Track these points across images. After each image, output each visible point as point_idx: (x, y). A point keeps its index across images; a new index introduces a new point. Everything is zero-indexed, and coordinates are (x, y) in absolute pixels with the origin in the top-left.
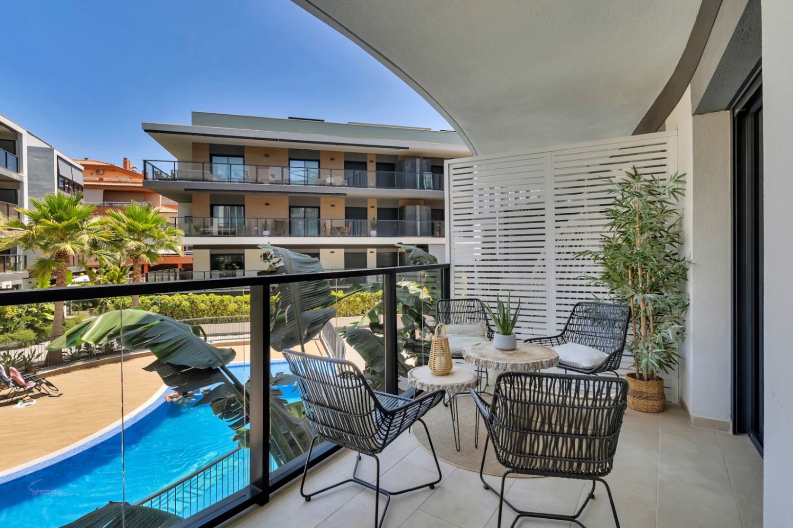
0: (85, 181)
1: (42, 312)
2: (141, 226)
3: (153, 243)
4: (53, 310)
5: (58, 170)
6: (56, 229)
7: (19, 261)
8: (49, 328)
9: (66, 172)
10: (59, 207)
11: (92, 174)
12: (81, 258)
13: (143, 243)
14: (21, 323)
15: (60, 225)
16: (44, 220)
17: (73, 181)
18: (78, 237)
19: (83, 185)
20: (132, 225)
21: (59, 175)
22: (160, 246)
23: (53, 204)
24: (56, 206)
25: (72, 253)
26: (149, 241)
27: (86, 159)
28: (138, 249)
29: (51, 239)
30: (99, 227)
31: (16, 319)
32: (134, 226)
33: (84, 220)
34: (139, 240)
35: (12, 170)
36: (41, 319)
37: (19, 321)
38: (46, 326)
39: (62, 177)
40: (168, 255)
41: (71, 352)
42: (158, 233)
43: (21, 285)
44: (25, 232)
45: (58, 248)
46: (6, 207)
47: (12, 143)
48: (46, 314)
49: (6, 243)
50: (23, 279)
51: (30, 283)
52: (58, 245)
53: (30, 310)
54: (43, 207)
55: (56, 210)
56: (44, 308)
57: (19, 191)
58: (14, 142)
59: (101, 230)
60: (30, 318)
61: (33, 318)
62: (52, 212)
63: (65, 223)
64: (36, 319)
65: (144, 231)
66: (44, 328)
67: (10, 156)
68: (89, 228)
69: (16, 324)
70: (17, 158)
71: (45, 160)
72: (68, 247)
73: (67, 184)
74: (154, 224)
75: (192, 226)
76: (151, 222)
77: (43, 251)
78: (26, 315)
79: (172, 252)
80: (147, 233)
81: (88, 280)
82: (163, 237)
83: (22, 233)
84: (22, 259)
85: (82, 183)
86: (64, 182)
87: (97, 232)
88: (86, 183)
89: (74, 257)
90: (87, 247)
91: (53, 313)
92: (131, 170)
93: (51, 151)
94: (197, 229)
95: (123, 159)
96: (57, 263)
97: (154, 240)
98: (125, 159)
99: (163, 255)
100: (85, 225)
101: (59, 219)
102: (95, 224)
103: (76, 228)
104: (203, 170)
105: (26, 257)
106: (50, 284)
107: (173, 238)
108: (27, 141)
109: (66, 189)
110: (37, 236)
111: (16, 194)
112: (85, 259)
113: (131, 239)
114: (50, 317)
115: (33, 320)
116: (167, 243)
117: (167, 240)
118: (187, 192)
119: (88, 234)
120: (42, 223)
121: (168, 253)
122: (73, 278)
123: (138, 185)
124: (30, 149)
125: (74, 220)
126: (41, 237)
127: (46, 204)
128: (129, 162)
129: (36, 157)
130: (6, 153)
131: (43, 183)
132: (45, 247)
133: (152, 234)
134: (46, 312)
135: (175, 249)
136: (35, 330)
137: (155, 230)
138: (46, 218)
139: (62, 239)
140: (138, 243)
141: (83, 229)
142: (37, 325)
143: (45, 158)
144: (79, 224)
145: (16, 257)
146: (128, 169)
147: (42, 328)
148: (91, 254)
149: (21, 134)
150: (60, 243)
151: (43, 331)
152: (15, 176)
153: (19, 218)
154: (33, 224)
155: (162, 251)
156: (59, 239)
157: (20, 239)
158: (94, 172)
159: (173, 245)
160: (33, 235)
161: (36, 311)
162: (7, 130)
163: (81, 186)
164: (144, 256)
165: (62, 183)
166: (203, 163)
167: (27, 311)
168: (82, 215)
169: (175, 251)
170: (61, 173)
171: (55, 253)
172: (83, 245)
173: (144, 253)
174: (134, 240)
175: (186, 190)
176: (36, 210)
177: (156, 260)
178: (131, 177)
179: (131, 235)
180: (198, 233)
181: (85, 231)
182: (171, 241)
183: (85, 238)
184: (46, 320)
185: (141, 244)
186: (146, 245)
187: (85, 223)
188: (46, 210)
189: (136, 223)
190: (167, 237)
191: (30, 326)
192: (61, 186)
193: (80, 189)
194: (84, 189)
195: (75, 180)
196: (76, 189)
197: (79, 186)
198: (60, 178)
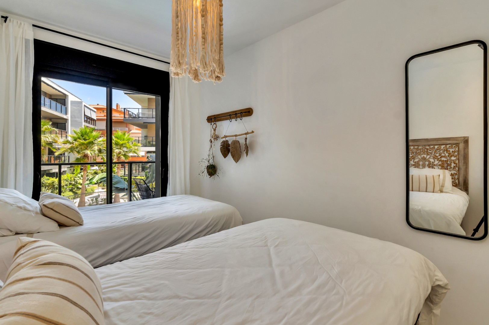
0: (97, 117)
1: (77, 184)
2: (121, 142)
3: (127, 150)
4: (81, 182)
5: (84, 112)
6: (83, 144)
7: (66, 159)
8: (79, 192)
9: (88, 113)
10: (85, 134)
11: (100, 112)
12: (94, 158)
13: (123, 150)
14: (67, 189)
15: (85, 142)
16: (79, 140)
17: (91, 118)
18: (93, 147)
19: (96, 119)
20: (117, 142)
21: (85, 115)
22: (130, 152)
23: (83, 132)
24: (84, 133)
25: (90, 155)
26: (125, 149)
27: (98, 104)
28: (120, 153)
29: (81, 148)
30: (102, 143)
31: (65, 186)
32: (118, 142)
33: (96, 140)
34: (120, 149)
35: (63, 114)
36: (76, 187)
37: (66, 188)
38: (78, 191)
39: (86, 116)
40: (135, 156)
41: (89, 202)
42: (129, 145)
43: (66, 171)
44: (71, 145)
45: (84, 153)
46: (61, 132)
47: (64, 100)
48: (78, 185)
49: (63, 150)
50: (67, 168)
51: (70, 170)
52: (84, 151)
53: (71, 182)
54: (78, 133)
55: (83, 135)
56: (77, 182)
57: (67, 124)
58: (65, 100)
59: (103, 144)
60: (71, 186)
61: (72, 186)
62: (82, 136)
63: (88, 141)
64: (74, 187)
65: (122, 144)
66: (77, 192)
67: (63, 107)
68: (98, 143)
69: (65, 189)
70: (66, 108)
71: (78, 107)
72: (88, 152)
73: (89, 119)
74: (127, 141)
75: (147, 141)
76: (126, 140)
77: (78, 154)
78: (69, 185)
79: (135, 155)
80: (124, 145)
81: (98, 169)
82: (131, 147)
83: (69, 146)
84: (67, 158)
85: (95, 118)
86: (87, 118)
87: (101, 145)
88: (97, 118)
89: (91, 157)
90: (97, 152)
91: (81, 185)
92: (120, 110)
93: (81, 103)
94: (149, 142)
95: (116, 104)
96: (84, 160)
97: (127, 149)
98: (117, 104)
99: (132, 156)
100: (96, 142)
101: (85, 139)
102: (100, 141)
103: (92, 143)
104: (152, 112)
105: (69, 157)
106: (80, 170)
107: (136, 148)
108: (71, 98)
109: (88, 122)
110: (76, 147)
111: (65, 126)
112: (96, 158)
113: (116, 148)
114: (80, 186)
115: (72, 188)
116: (134, 150)
117: (133, 149)
118: (145, 124)
119: (97, 146)
120: (78, 142)
121: (134, 155)
122: (90, 168)
123: (121, 118)
124: (72, 102)
125: (91, 140)
126: (77, 148)
127: (80, 132)
128: (119, 105)
129: (74, 106)
130: (61, 106)
131: (77, 119)
132: (78, 152)
133: (126, 146)
134: (78, 184)
135: (137, 153)
136: (73, 192)
137: (127, 143)
138: (79, 139)
139: (86, 149)
140: (120, 150)
141: (95, 143)
142: (74, 190)
143: (78, 106)
144: (93, 141)
145: (65, 157)
146: (119, 110)
147: (76, 192)
148: (98, 156)
149: (68, 96)
150: (85, 150)
151: (77, 193)
152: (65, 117)
153: (66, 138)
154: (74, 142)
155: (131, 154)
156: (85, 149)
157: (68, 149)
158: (102, 111)
159: (136, 151)
160: (74, 147)
161: (74, 183)
162: (62, 94)
163: (95, 120)
164: (122, 156)
165: (86, 118)
166: (152, 109)
167: (70, 183)
168: (95, 137)
169: (137, 154)
170: (86, 114)
171: (83, 155)
172: (95, 151)
173: (122, 155)
174: (118, 149)
175: (144, 123)
176: (75, 135)
177: (128, 159)
178: (120, 114)
179: (117, 146)
180: (150, 145)
181: (96, 145)
182: (135, 149)
183: (96, 148)
184: (78, 188)
185: (121, 151)
186: (124, 151)
187: (96, 141)
188: (80, 135)
189: (119, 141)
190: (133, 147)
191: (71, 190)
192: (86, 120)
193: (95, 121)
194: (96, 121)
195: (92, 117)
196: (93, 122)
197: (94, 120)
198: (85, 116)
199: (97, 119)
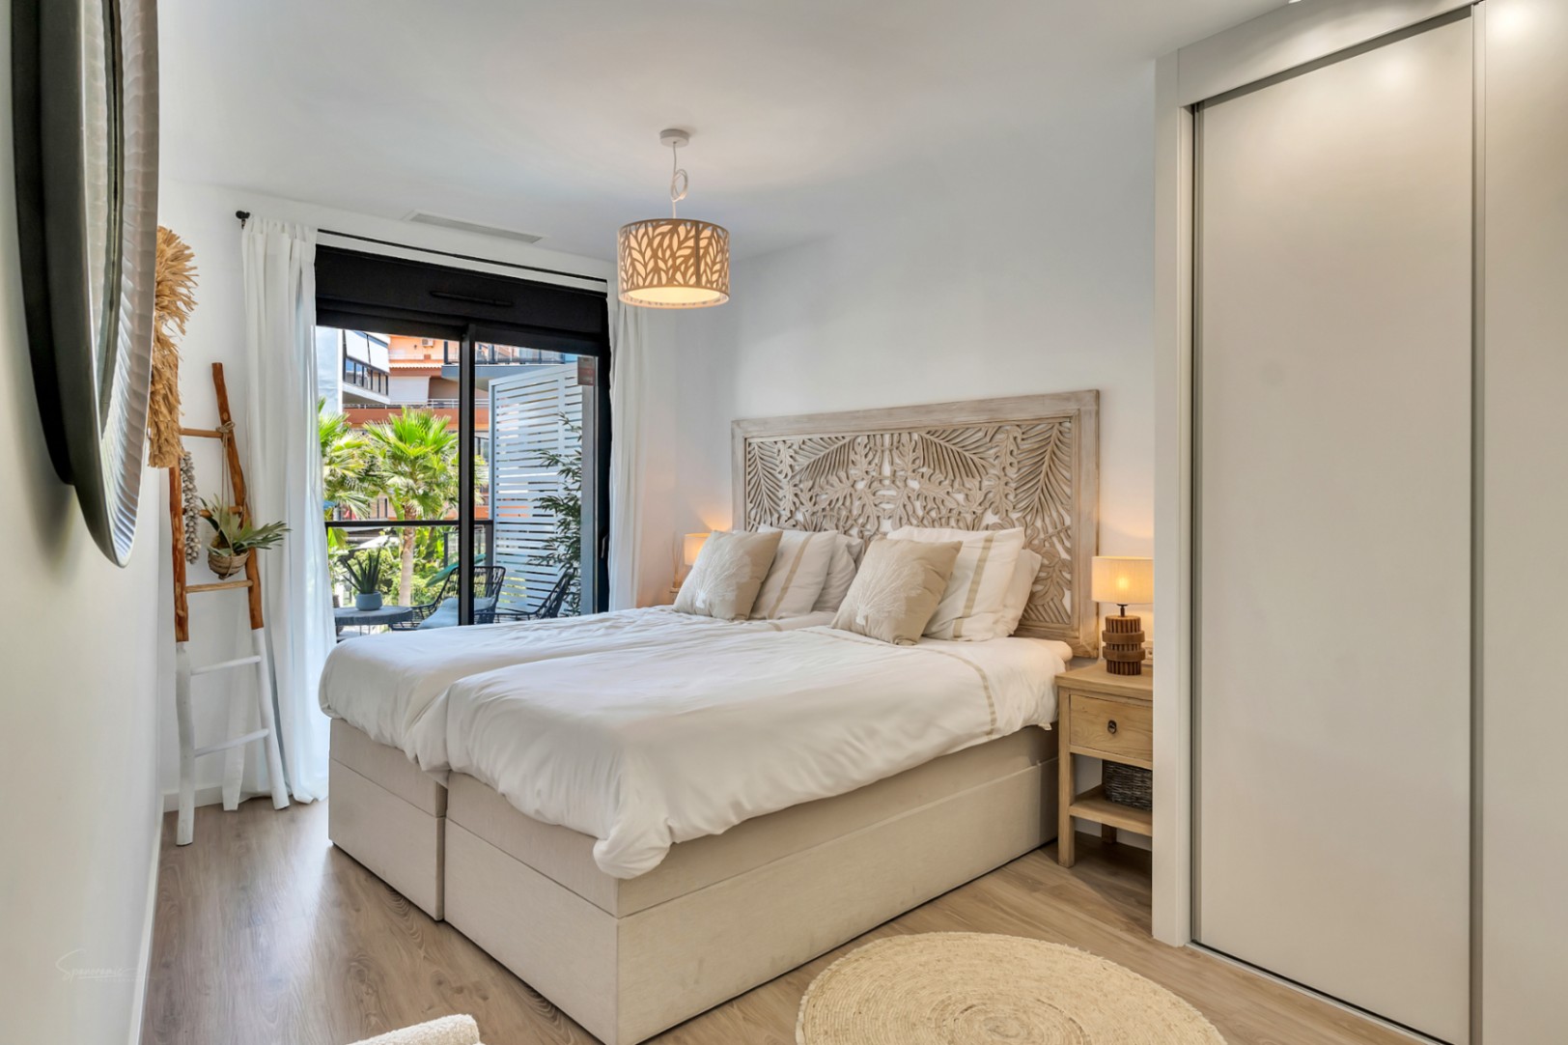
0: (391, 361)
2: (413, 452)
5: (344, 346)
9: (358, 351)
17: (370, 366)
19: (388, 370)
21: (345, 356)
32: (402, 452)
39: (351, 359)
65: (414, 458)
73: (360, 371)
85: (385, 367)
86: (354, 366)
109: (358, 380)
163: (384, 373)
165: (351, 367)
170: (349, 353)
174: (400, 474)
192: (349, 375)
193: (383, 379)
194: (389, 378)
195: (373, 364)
196: (376, 379)
197: (380, 373)
198: (347, 361)
199: (391, 369)
